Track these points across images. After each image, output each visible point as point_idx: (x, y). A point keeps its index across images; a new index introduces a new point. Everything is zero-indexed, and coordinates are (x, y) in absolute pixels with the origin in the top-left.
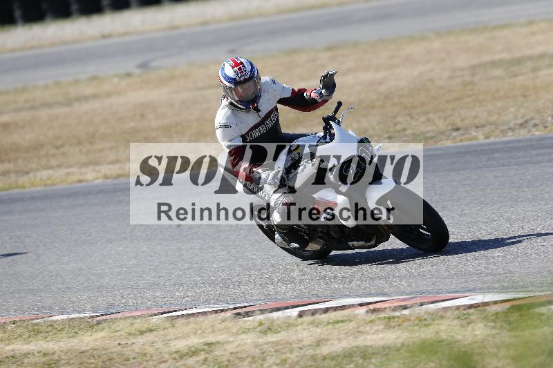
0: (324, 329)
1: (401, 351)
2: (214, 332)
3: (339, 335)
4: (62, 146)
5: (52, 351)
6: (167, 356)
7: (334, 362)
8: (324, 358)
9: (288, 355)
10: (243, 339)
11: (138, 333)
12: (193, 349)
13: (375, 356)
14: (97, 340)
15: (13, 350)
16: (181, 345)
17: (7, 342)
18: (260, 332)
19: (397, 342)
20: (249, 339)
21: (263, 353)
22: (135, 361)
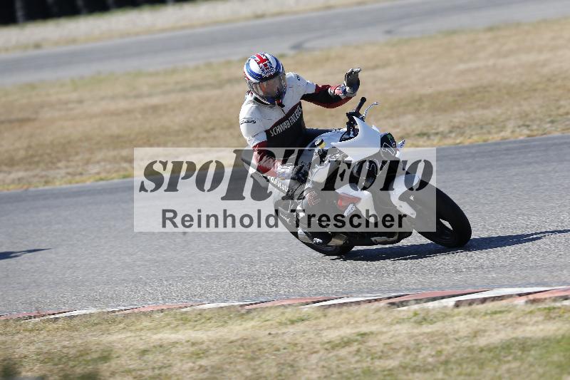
0: (482, 320)
1: (561, 344)
2: (367, 322)
3: (497, 326)
4: (213, 129)
5: (201, 341)
6: (318, 346)
7: (492, 354)
8: (482, 350)
9: (444, 346)
10: (397, 330)
11: (288, 323)
12: (345, 339)
13: (534, 348)
14: (247, 329)
15: (160, 339)
16: (333, 335)
17: (155, 331)
18: (415, 322)
19: (557, 333)
20: (403, 330)
21: (418, 344)
22: (285, 351)
